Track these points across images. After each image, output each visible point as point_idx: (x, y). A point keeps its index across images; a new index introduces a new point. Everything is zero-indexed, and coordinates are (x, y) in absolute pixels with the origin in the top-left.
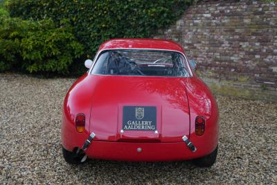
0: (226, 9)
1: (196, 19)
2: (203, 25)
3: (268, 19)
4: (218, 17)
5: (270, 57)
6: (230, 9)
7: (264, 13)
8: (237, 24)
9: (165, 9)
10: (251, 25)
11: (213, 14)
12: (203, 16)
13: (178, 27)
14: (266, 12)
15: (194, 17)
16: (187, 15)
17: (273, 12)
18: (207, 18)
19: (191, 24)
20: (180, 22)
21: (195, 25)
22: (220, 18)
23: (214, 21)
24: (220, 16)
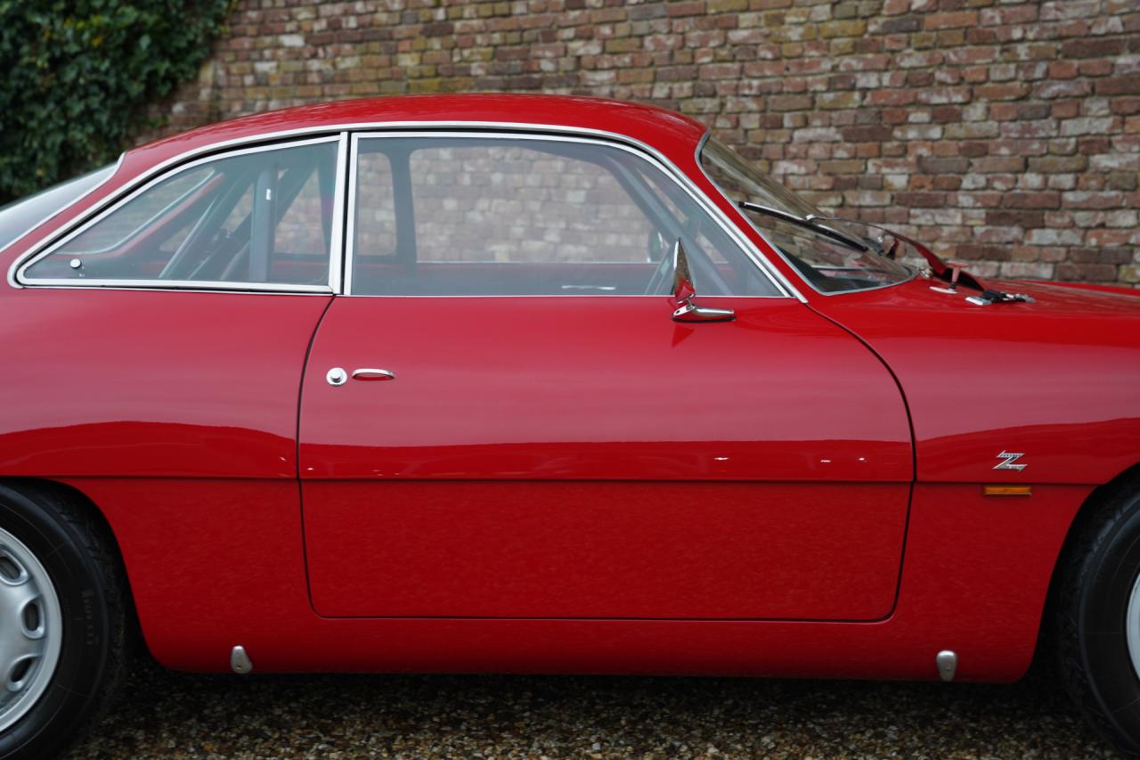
0: (346, 13)
1: (262, 59)
2: (285, 84)
3: (466, 53)
4: (323, 45)
5: (483, 204)
6: (358, 15)
7: (451, 32)
8: (382, 74)
9: (145, 16)
10: (421, 77)
11: (309, 37)
12: (279, 46)
13: (205, 94)
14: (458, 25)
15: (253, 49)
16: (235, 43)
17: (475, 23)
18: (295, 54)
19: (249, 80)
20: (207, 74)
21: (262, 82)
22: (330, 49)
23: (315, 65)
24: (330, 43)
